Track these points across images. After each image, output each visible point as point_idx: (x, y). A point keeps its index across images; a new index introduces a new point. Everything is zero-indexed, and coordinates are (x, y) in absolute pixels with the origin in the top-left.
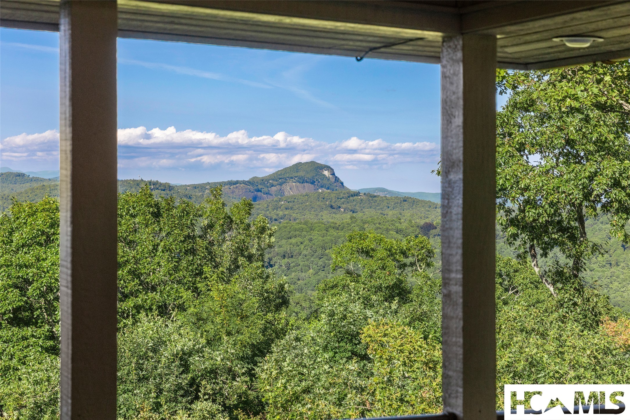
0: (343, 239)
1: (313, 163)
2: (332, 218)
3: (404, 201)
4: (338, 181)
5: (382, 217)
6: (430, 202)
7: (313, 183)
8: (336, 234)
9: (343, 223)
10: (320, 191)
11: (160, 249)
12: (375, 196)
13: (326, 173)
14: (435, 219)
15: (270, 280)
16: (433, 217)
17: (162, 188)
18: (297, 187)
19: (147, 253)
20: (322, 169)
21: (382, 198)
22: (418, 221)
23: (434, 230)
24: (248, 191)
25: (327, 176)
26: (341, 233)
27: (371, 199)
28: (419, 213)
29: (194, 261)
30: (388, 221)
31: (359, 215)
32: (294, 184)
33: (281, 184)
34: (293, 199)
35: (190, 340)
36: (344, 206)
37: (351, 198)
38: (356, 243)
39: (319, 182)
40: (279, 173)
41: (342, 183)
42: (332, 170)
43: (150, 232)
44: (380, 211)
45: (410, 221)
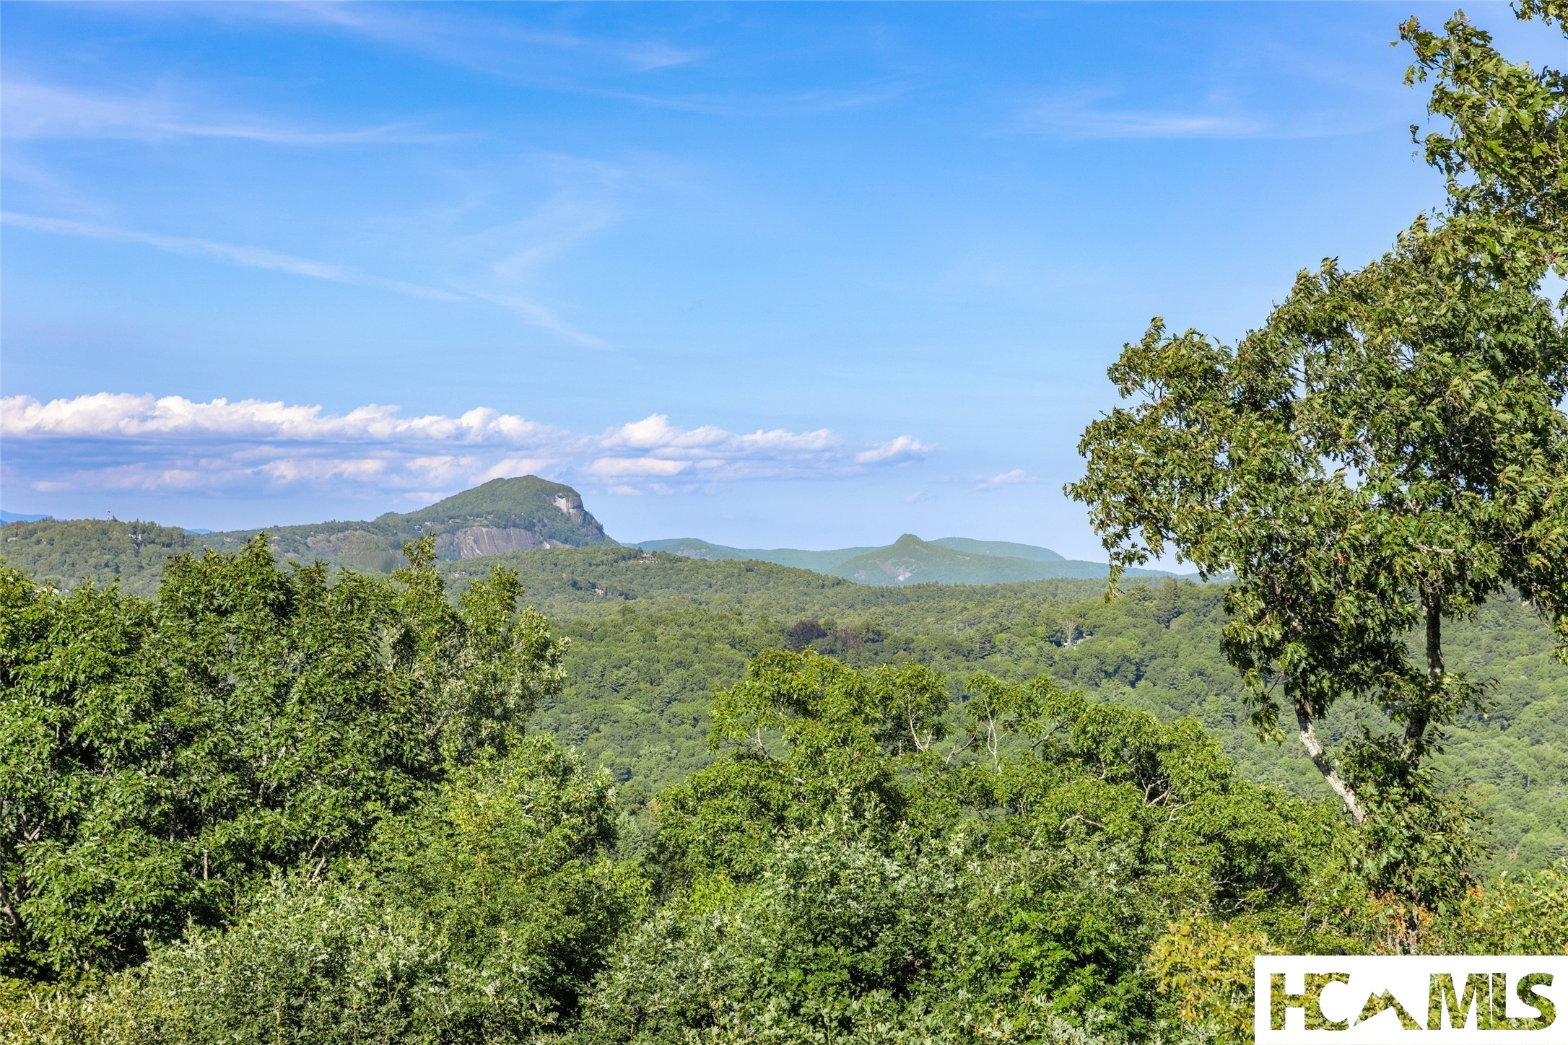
0: (602, 661)
1: (530, 478)
2: (576, 613)
3: (747, 571)
4: (590, 523)
5: (697, 609)
6: (808, 572)
7: (530, 527)
8: (586, 650)
9: (603, 624)
10: (548, 547)
11: (295, 695)
12: (680, 560)
13: (562, 503)
14: (820, 613)
15: (575, 779)
16: (816, 608)
17: (165, 539)
18: (491, 537)
19: (260, 706)
20: (553, 494)
21: (695, 562)
22: (780, 617)
23: (820, 640)
24: (373, 546)
25: (565, 511)
26: (600, 649)
27: (668, 565)
28: (783, 600)
29: (381, 726)
30: (712, 618)
31: (641, 603)
32: (484, 530)
33: (452, 531)
34: (481, 567)
35: (410, 941)
36: (604, 583)
37: (622, 564)
38: (773, 680)
39: (544, 525)
40: (449, 504)
41: (600, 528)
42: (578, 496)
43: (268, 652)
44: (689, 596)
45: (765, 618)
